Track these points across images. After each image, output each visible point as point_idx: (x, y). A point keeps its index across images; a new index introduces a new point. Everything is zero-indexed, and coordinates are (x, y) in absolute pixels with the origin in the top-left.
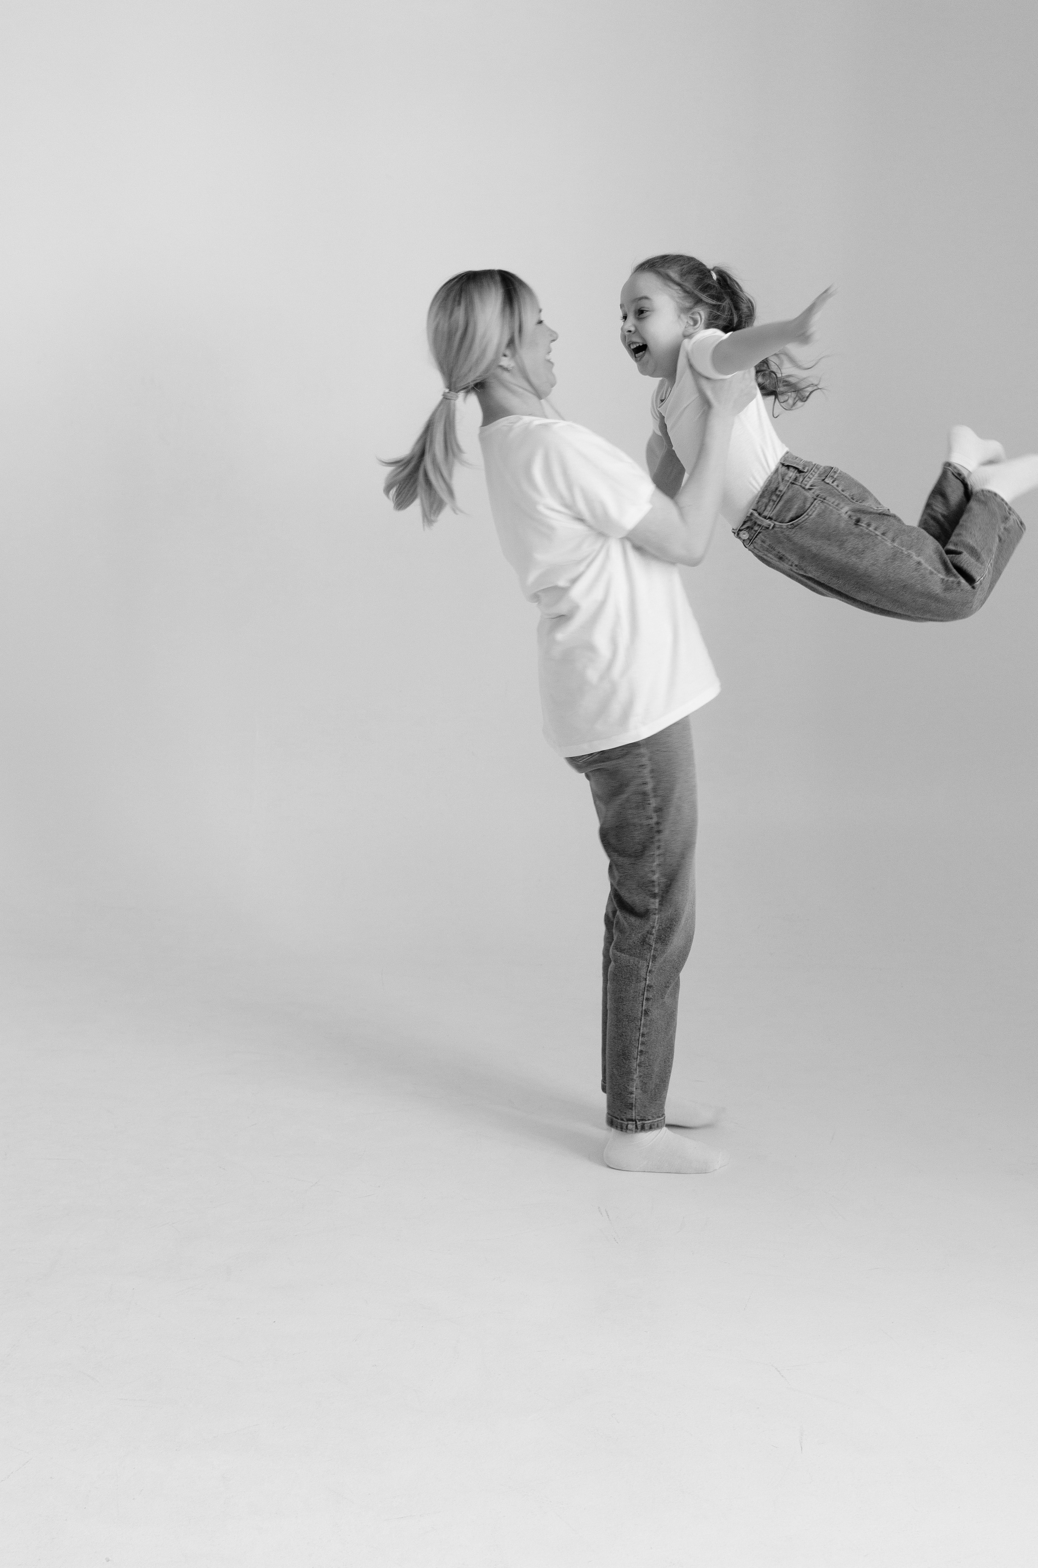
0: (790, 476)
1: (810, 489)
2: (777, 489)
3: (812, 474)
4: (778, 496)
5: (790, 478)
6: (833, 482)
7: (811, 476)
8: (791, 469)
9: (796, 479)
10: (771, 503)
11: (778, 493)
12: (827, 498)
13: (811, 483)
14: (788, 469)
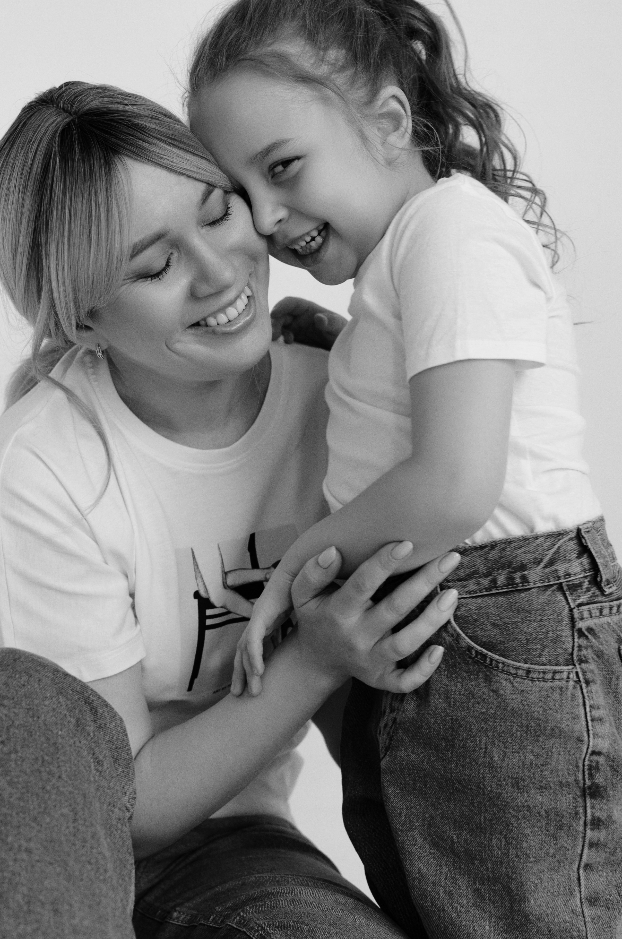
0: (572, 571)
1: (581, 633)
2: (523, 567)
3: (611, 608)
4: (510, 580)
5: (569, 575)
7: (606, 611)
8: (585, 560)
9: (575, 587)
11: (517, 576)
12: (594, 687)
14: (580, 556)
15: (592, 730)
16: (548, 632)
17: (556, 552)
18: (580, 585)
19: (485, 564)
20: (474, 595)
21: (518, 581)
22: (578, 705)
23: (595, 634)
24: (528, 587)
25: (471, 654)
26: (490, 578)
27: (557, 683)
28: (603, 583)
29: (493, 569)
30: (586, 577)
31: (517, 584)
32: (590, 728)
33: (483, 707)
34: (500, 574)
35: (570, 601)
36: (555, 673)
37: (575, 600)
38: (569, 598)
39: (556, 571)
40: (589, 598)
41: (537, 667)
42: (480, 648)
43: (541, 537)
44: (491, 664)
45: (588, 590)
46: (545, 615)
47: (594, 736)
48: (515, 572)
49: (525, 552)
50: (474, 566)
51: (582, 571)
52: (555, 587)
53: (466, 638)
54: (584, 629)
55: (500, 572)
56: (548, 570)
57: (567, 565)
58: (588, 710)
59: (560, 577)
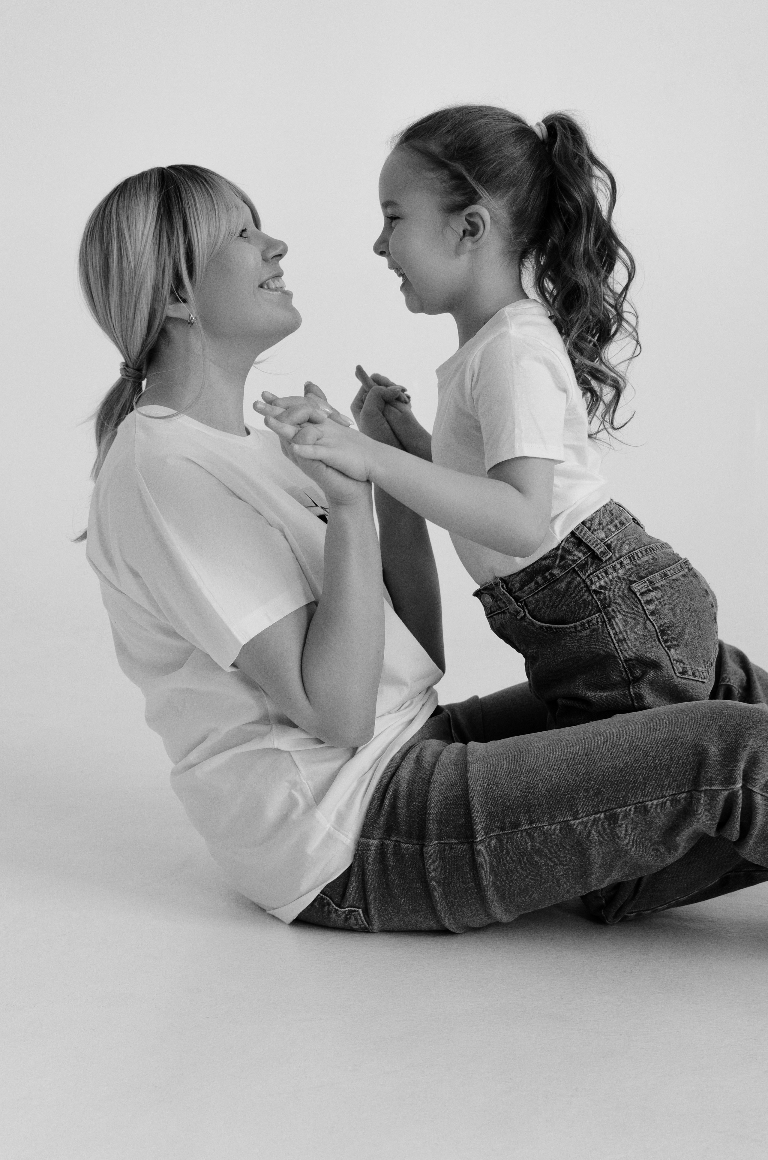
0: (577, 557)
1: (596, 592)
3: (614, 567)
4: (544, 578)
5: (576, 560)
6: (642, 594)
7: (611, 570)
8: (583, 548)
9: (583, 566)
10: (533, 585)
11: (547, 574)
13: (601, 583)
14: (578, 547)
15: (619, 648)
16: (576, 600)
18: (587, 563)
19: (527, 575)
21: (549, 577)
22: (606, 636)
23: (607, 588)
24: (556, 578)
25: (544, 630)
26: (534, 582)
27: (592, 628)
28: (598, 556)
30: (588, 556)
31: (550, 579)
32: (617, 647)
33: (561, 657)
34: (537, 577)
35: (582, 576)
36: (589, 622)
37: (585, 575)
38: (581, 574)
39: (567, 562)
40: (595, 568)
41: (578, 623)
42: (546, 625)
44: (557, 631)
45: (592, 563)
46: (572, 591)
47: (621, 652)
48: (545, 573)
49: (545, 559)
50: (522, 579)
51: (584, 554)
52: (570, 572)
53: (537, 622)
54: (596, 589)
56: (562, 564)
57: (572, 556)
58: (613, 637)
59: (571, 564)
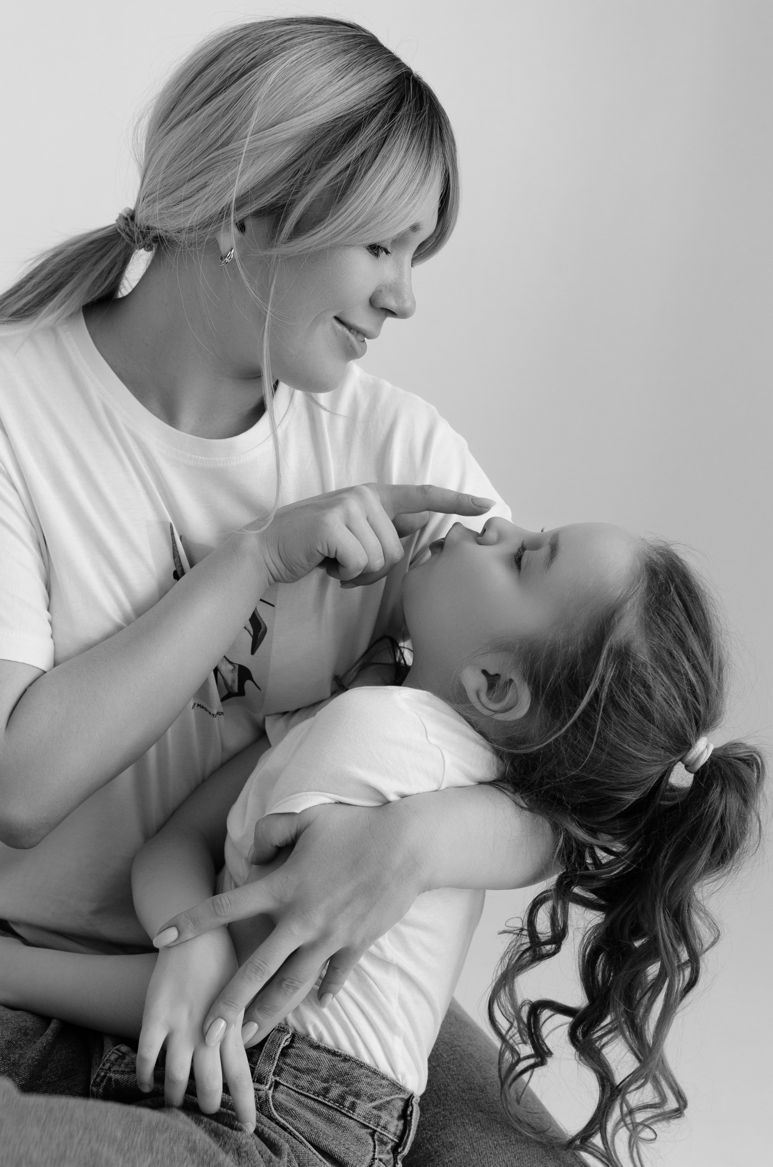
0: (389, 1127)
4: (341, 1099)
5: (386, 1129)
8: (400, 1125)
17: (388, 1102)
18: (386, 1144)
19: (329, 1069)
20: (299, 1091)
21: (347, 1104)
24: (351, 1115)
26: (325, 1085)
28: (400, 1155)
29: (333, 1079)
30: (393, 1141)
31: (344, 1106)
34: (336, 1087)
35: (376, 1151)
38: (376, 1148)
39: (380, 1117)
43: (388, 1080)
45: (388, 1153)
48: (349, 1094)
49: (368, 1084)
52: (370, 1131)
55: (337, 1085)
56: (375, 1112)
57: (388, 1119)
59: (379, 1125)
